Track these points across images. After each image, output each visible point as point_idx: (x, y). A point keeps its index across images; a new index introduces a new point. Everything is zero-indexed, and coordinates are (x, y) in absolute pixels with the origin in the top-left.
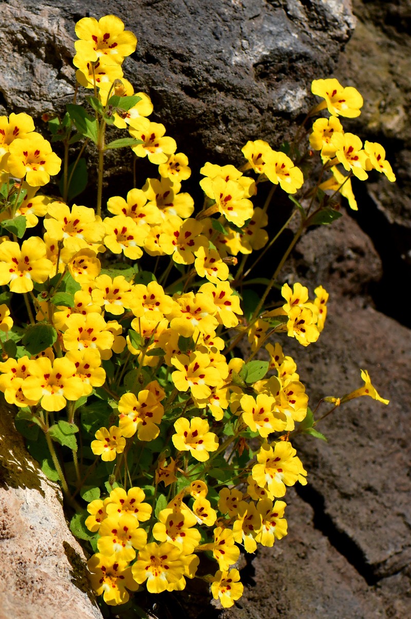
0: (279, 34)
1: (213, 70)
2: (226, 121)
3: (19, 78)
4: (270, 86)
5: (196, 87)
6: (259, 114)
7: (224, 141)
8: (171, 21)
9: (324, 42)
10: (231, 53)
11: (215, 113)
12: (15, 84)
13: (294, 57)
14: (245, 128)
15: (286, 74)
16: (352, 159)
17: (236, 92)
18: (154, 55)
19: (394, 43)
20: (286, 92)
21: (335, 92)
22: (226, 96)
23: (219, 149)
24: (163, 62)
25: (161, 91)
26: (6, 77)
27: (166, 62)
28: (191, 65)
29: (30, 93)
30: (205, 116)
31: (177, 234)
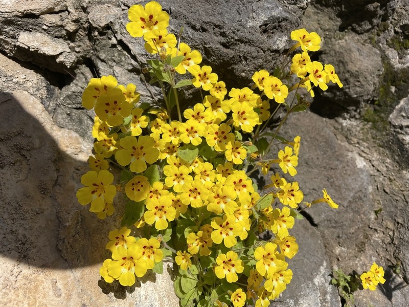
0: (272, 8)
1: (237, 32)
2: (246, 59)
3: (142, 48)
4: (268, 36)
5: (228, 43)
6: (263, 54)
7: (246, 70)
8: (215, 7)
9: (295, 10)
10: (247, 21)
11: (239, 56)
12: (140, 51)
13: (280, 20)
14: (256, 62)
15: (277, 29)
16: (317, 77)
17: (250, 43)
18: (205, 27)
19: (319, 11)
20: (277, 39)
21: (304, 36)
22: (245, 45)
23: (243, 74)
24: (210, 31)
25: (209, 47)
26: (136, 48)
27: (211, 30)
28: (225, 30)
29: (147, 55)
30: (234, 58)
31: (217, 133)
